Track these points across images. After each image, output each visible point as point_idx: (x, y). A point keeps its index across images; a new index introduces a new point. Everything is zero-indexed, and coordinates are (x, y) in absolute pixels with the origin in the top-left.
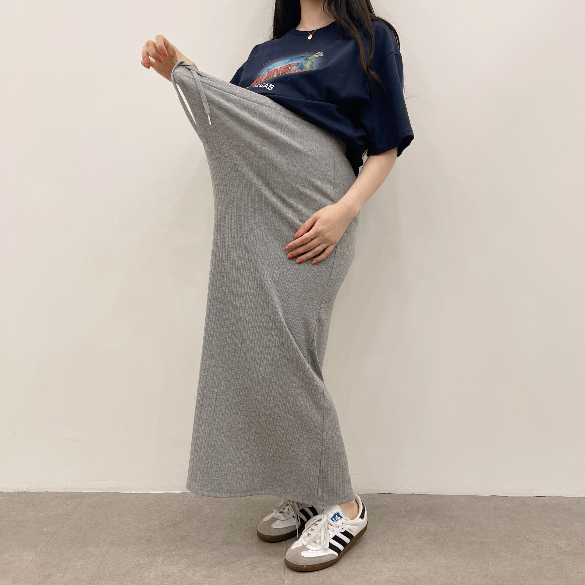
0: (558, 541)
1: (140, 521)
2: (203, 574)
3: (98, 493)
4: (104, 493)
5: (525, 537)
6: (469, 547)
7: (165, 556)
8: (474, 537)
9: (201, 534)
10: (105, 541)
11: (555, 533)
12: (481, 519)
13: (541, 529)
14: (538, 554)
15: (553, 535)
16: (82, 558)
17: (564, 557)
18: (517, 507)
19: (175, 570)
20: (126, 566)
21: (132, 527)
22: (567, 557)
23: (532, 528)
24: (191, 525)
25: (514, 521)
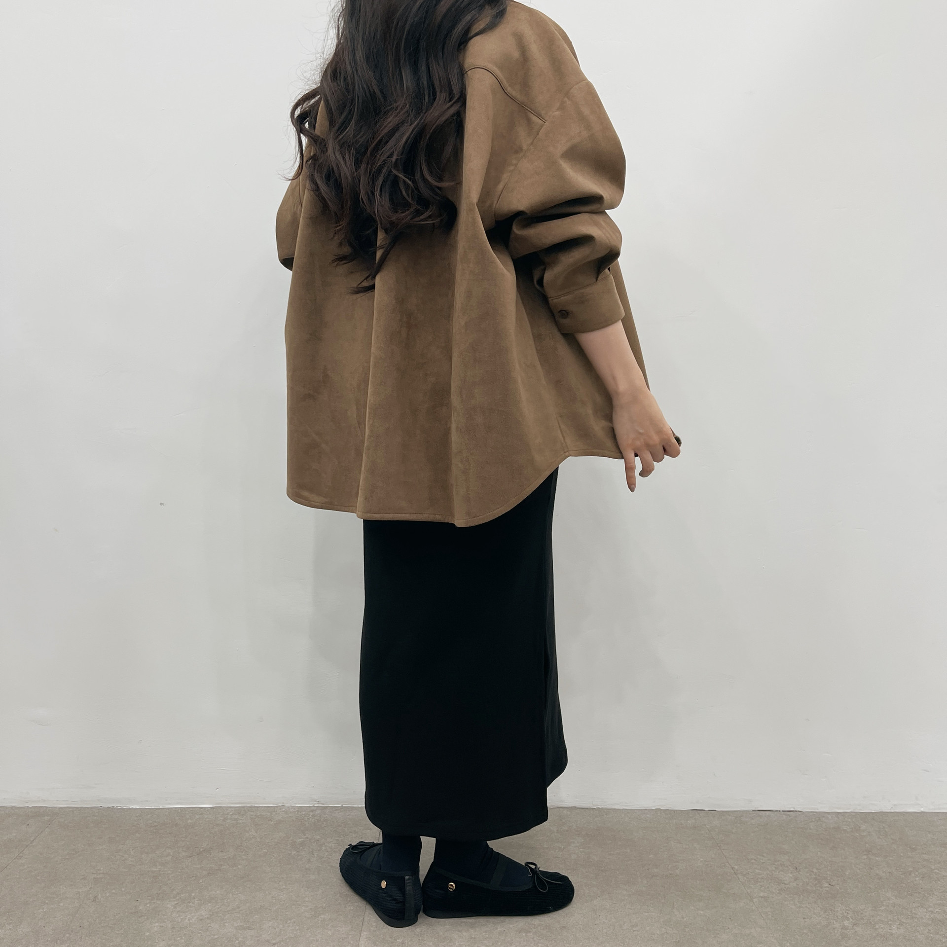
0: (781, 873)
1: (143, 849)
2: (237, 925)
3: (79, 808)
4: (88, 808)
5: (733, 868)
6: (647, 882)
7: (178, 900)
8: (657, 868)
9: (239, 867)
10: (84, 878)
11: (778, 863)
12: (672, 842)
13: (759, 857)
14: (749, 891)
15: (775, 865)
16: (47, 904)
17: (786, 896)
18: (727, 825)
19: (193, 920)
20: (116, 914)
21: (130, 859)
22: (792, 895)
23: (744, 856)
24: (224, 854)
25: (719, 845)
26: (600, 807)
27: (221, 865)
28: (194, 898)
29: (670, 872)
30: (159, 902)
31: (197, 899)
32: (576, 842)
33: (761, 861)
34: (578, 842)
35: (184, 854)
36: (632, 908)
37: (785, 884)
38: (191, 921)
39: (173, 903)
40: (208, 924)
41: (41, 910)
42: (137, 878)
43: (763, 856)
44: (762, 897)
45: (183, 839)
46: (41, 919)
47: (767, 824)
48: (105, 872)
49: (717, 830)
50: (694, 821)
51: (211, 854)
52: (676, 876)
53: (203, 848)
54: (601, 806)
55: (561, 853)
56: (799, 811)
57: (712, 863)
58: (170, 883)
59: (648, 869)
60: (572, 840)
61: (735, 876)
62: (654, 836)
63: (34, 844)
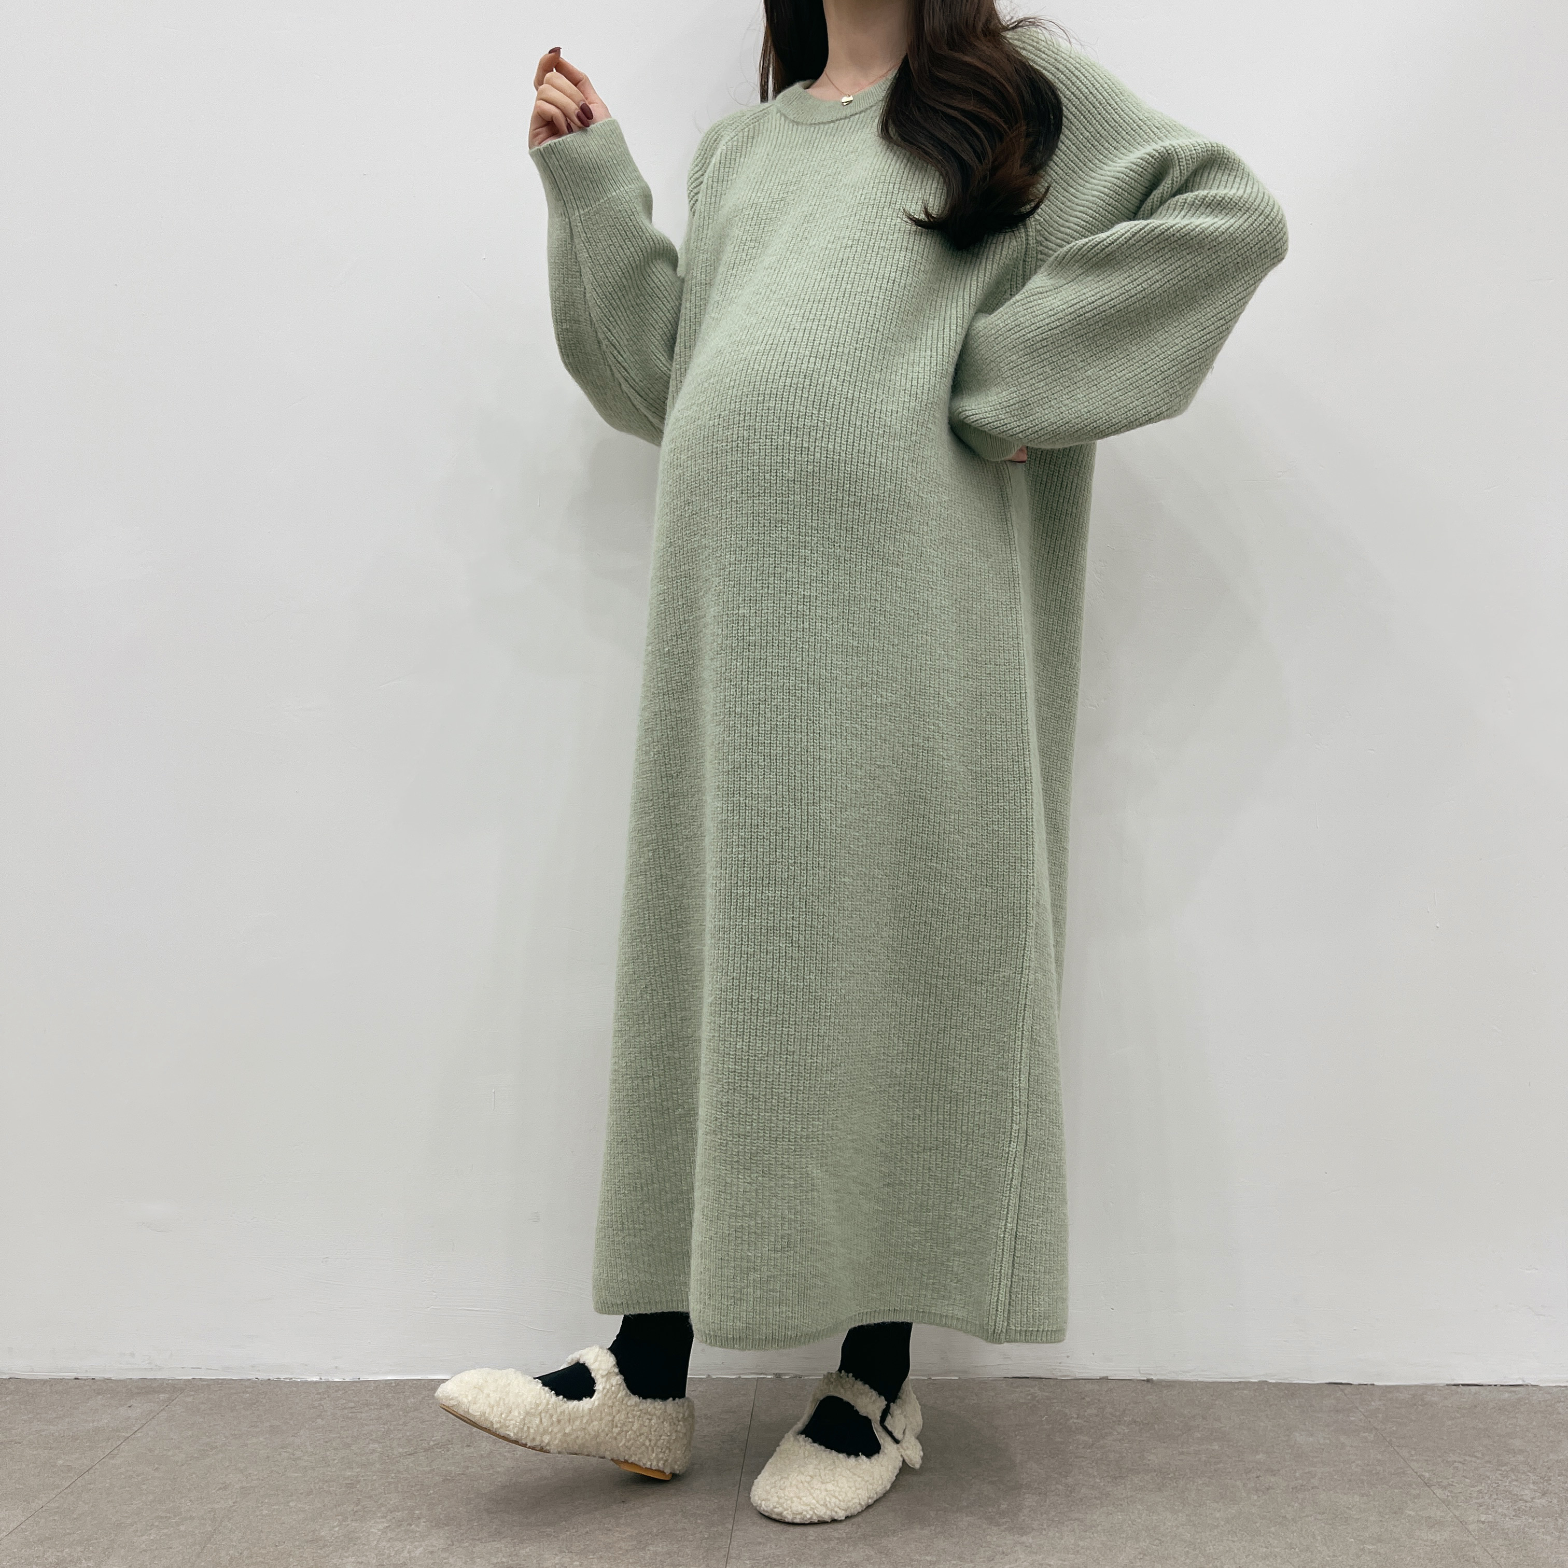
0: (1515, 1483)
1: (328, 1444)
3: (220, 1381)
4: (234, 1380)
5: (1419, 1476)
6: (1259, 1497)
7: (391, 1520)
8: (1274, 1475)
9: (499, 1469)
10: (225, 1488)
11: (1505, 1467)
12: (1297, 1434)
13: (1467, 1458)
14: (1457, 1513)
15: (1501, 1470)
16: (157, 1526)
17: (1530, 1520)
18: (1398, 1408)
19: (418, 1552)
20: (279, 1542)
21: (306, 1458)
22: (1541, 1519)
23: (1439, 1457)
24: (472, 1449)
25: (1388, 1440)
26: (1155, 1378)
27: (468, 1467)
28: (419, 1518)
29: (1300, 1482)
30: (353, 1524)
31: (424, 1520)
32: (1115, 1433)
33: (1474, 1464)
34: (1119, 1433)
35: (401, 1450)
36: (1236, 1539)
37: (1526, 1502)
38: (413, 1555)
39: (380, 1527)
40: (445, 1559)
41: (145, 1537)
42: (317, 1487)
43: (1475, 1457)
44: (1483, 1522)
45: (400, 1427)
46: (145, 1551)
47: (1475, 1406)
48: (261, 1478)
49: (1380, 1415)
50: (1333, 1401)
51: (448, 1451)
52: (1312, 1488)
53: (433, 1441)
54: (1156, 1375)
55: (1089, 1451)
56: (1532, 1386)
57: (1378, 1468)
58: (376, 1495)
59: (1257, 1477)
60: (1106, 1431)
61: (1427, 1488)
62: (1262, 1424)
63: (139, 1435)
